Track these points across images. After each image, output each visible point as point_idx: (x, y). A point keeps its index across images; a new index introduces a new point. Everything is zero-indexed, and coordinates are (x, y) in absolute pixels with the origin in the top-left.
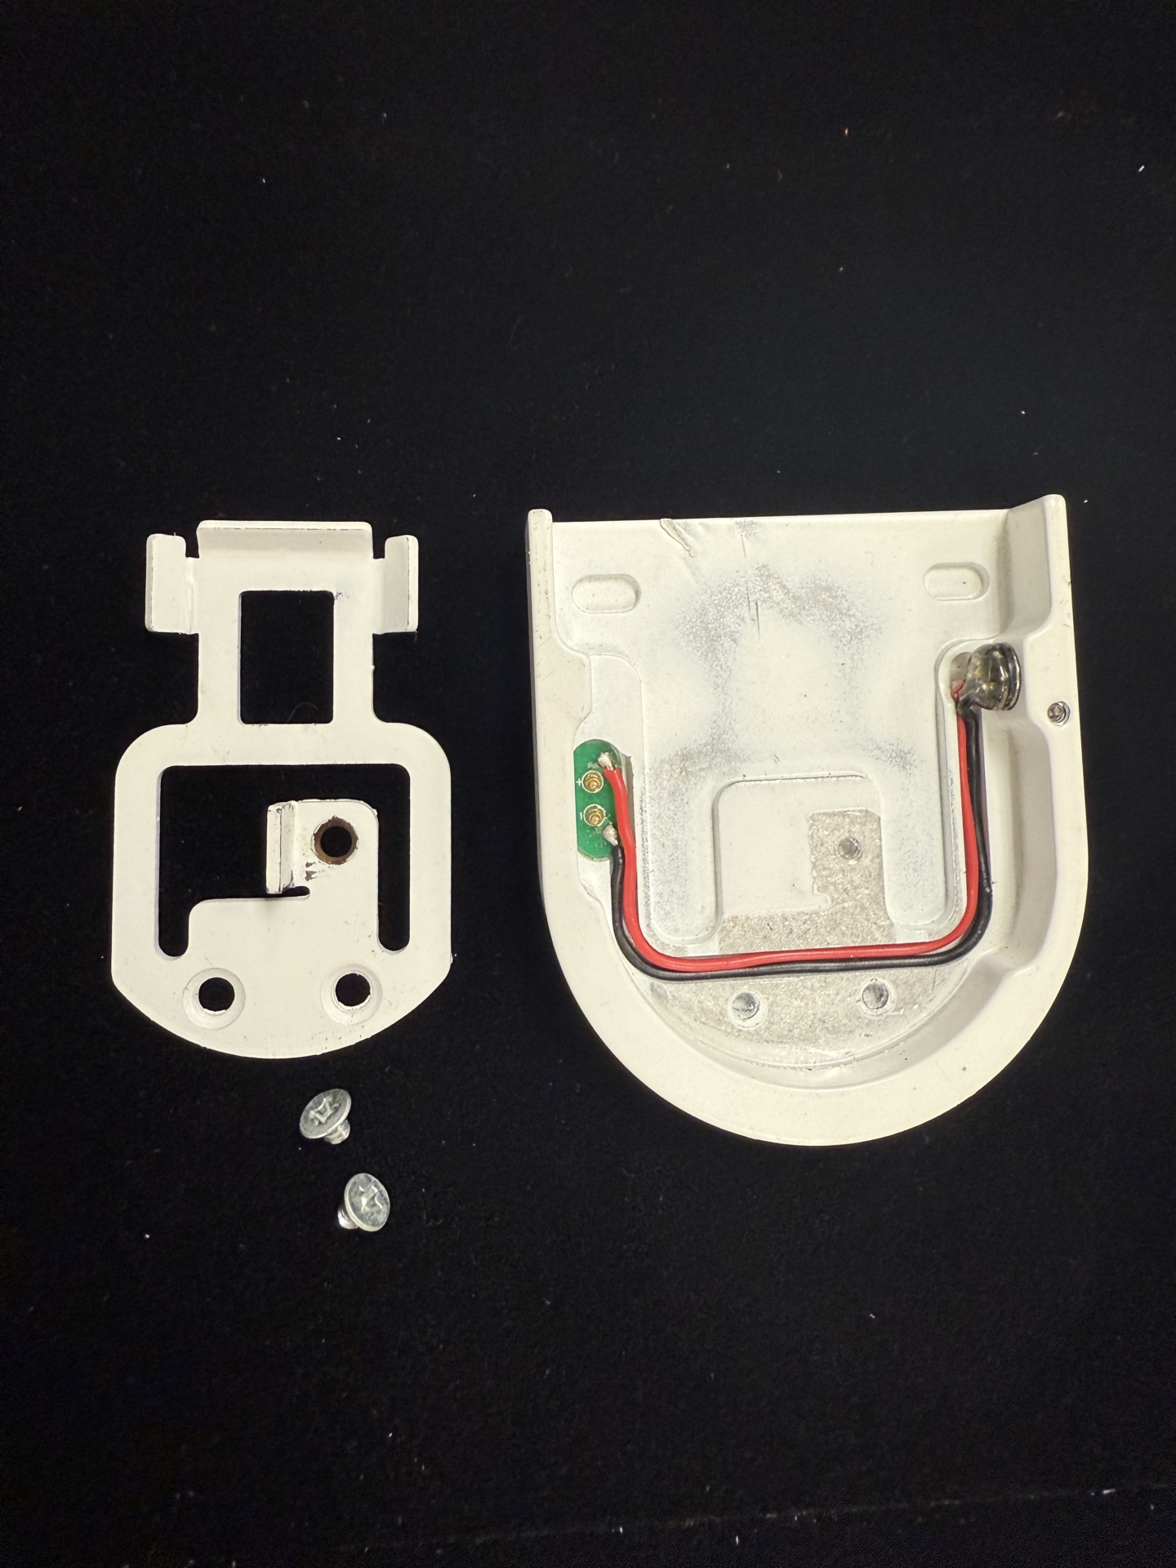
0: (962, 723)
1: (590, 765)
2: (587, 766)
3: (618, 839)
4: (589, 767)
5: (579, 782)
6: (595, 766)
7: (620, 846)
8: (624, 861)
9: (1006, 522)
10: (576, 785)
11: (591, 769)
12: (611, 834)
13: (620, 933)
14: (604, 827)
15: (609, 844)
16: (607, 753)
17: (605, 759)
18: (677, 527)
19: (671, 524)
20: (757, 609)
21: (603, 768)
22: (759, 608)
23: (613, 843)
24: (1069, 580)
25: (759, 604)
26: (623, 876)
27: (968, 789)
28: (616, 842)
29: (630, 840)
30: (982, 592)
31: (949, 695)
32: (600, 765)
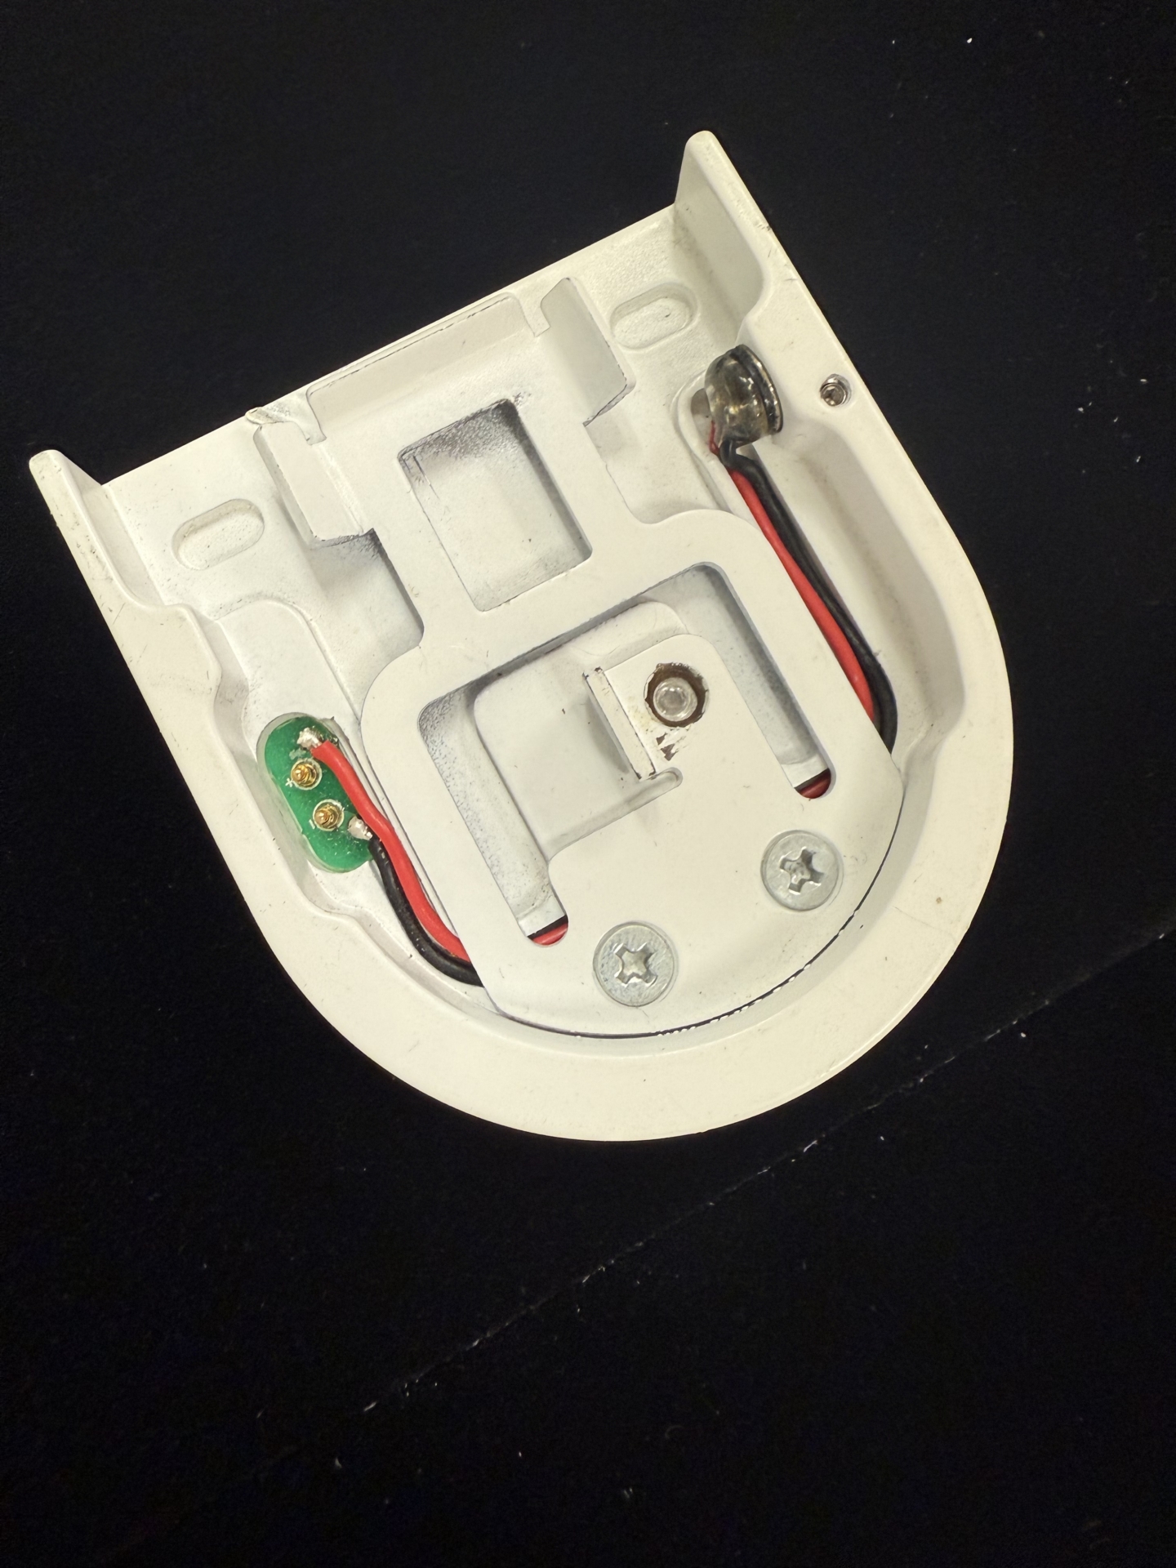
0: (741, 479)
1: (292, 755)
2: (289, 758)
3: (369, 830)
4: (293, 758)
5: (289, 783)
6: (300, 752)
7: (375, 837)
8: (387, 854)
9: (677, 217)
10: (286, 790)
11: (296, 759)
12: (359, 829)
13: (427, 948)
14: (347, 824)
15: (363, 842)
16: (306, 730)
17: (307, 737)
18: (271, 413)
19: (261, 413)
20: (418, 464)
21: (308, 751)
22: (420, 463)
23: (365, 838)
24: (767, 225)
25: (418, 458)
26: (396, 878)
27: (790, 557)
28: (370, 835)
29: (384, 827)
30: (692, 316)
31: (707, 449)
32: (305, 749)
